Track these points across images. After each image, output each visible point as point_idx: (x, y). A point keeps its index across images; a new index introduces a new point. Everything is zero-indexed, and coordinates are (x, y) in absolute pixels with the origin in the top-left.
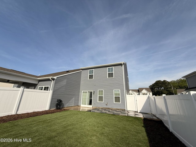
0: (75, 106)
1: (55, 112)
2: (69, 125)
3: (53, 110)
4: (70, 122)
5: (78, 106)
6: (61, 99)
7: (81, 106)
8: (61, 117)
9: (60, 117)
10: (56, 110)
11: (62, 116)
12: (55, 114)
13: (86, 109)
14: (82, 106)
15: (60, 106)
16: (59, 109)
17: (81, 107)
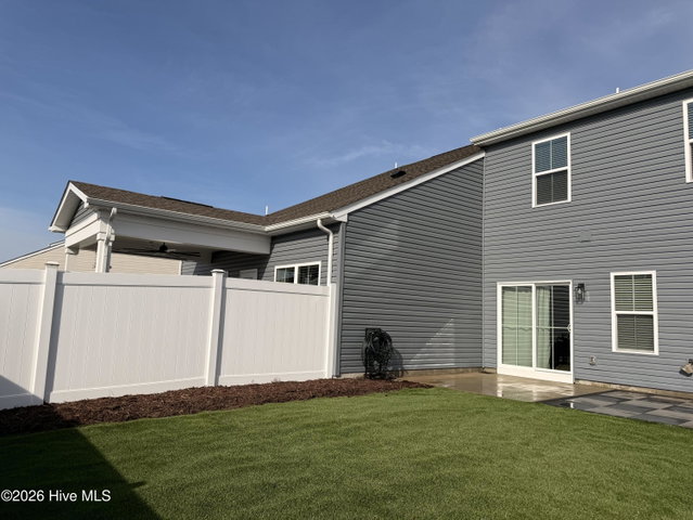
0: (466, 369)
1: (365, 392)
2: (442, 459)
3: (356, 381)
4: (449, 446)
5: (481, 369)
6: (384, 329)
7: (499, 372)
8: (396, 414)
9: (391, 416)
10: (368, 381)
11: (403, 413)
12: (365, 398)
13: (536, 392)
14: (503, 369)
15: (383, 361)
16: (382, 376)
17: (500, 379)
